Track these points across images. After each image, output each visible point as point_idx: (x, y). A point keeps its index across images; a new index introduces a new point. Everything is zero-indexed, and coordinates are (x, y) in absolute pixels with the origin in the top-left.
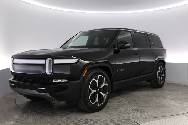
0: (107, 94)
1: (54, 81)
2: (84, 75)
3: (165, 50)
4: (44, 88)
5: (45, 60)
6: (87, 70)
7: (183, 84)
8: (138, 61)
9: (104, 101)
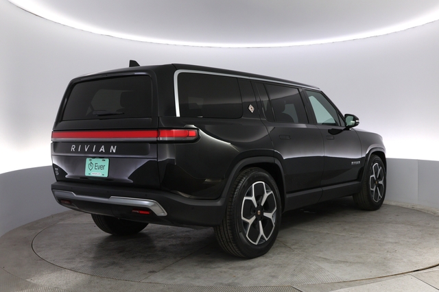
7: (410, 206)
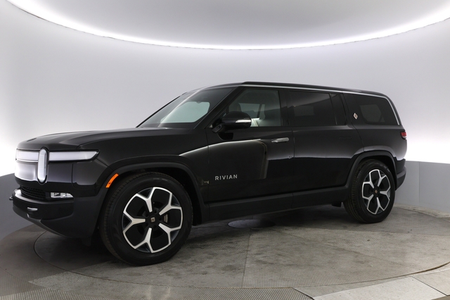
0: (180, 228)
1: (53, 195)
2: (108, 186)
3: (402, 132)
4: (36, 209)
5: (37, 153)
6: (117, 175)
8: (289, 157)
9: (170, 243)
